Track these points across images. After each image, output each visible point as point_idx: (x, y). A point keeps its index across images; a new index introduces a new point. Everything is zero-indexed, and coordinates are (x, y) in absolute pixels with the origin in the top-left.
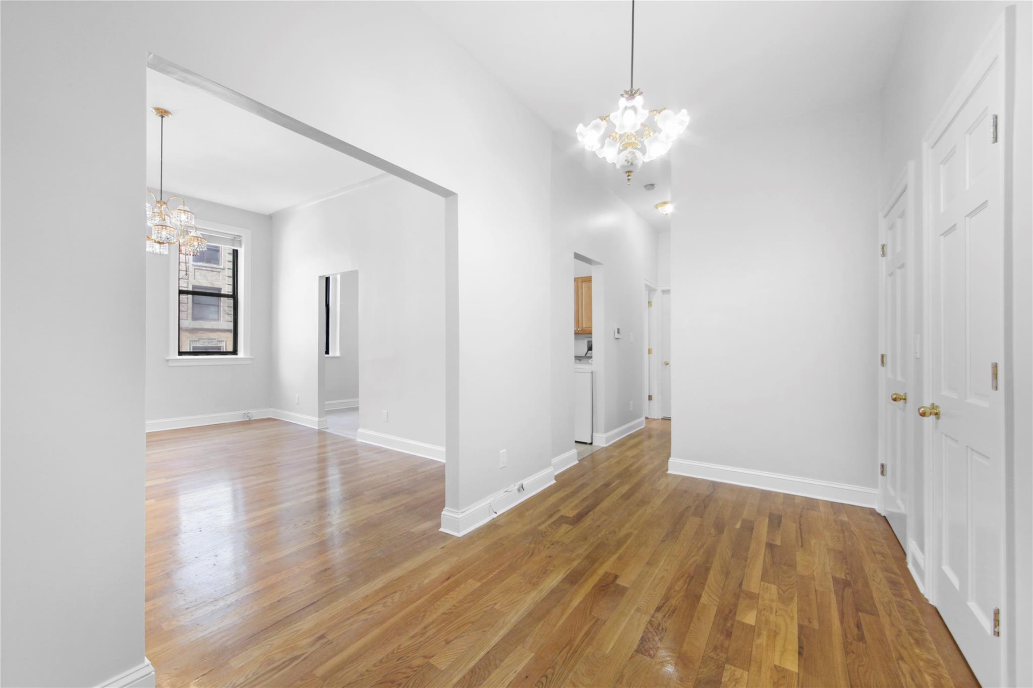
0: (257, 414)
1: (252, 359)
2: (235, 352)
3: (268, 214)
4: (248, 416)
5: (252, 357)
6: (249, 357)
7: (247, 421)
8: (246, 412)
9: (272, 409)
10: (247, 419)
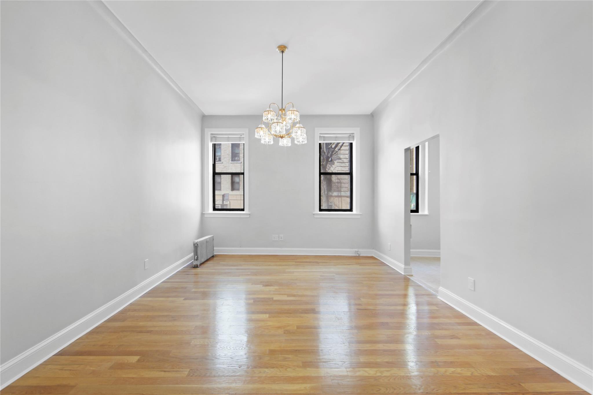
0: (364, 252)
1: (361, 214)
2: (351, 210)
3: (370, 114)
4: (358, 253)
5: (361, 213)
6: (359, 213)
7: (357, 256)
8: (356, 250)
9: (374, 250)
10: (357, 255)
